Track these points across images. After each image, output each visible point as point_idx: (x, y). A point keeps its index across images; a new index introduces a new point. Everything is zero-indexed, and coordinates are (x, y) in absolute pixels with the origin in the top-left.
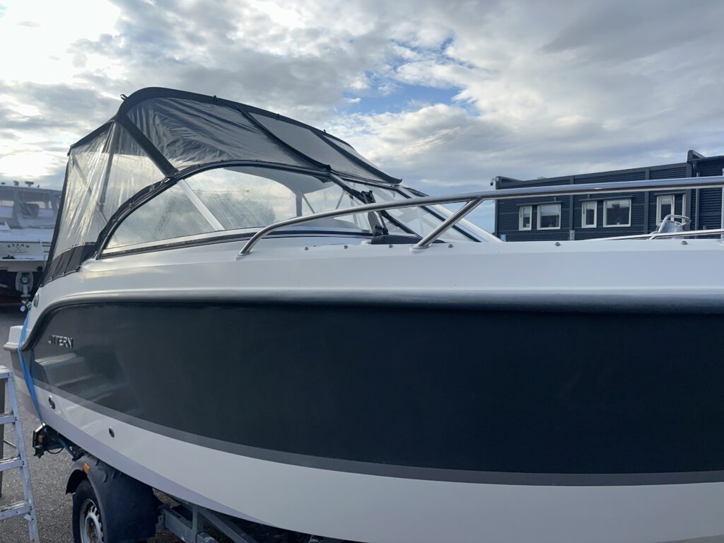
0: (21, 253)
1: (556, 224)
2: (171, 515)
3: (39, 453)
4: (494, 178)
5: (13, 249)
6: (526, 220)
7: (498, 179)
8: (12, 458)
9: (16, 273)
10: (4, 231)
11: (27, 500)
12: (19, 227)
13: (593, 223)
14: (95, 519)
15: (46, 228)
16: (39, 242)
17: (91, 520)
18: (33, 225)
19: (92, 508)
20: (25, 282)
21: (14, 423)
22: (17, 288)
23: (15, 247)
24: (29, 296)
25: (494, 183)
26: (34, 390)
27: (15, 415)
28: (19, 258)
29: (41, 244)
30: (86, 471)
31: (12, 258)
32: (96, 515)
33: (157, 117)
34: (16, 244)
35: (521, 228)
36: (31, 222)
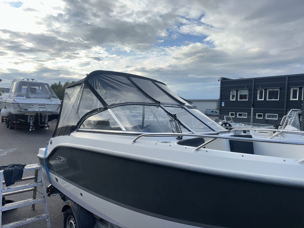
0: (30, 108)
1: (246, 99)
2: (100, 223)
3: (49, 195)
4: (220, 78)
5: (27, 106)
6: (233, 96)
7: (221, 79)
8: (42, 198)
9: (28, 115)
10: (24, 99)
11: (47, 213)
12: (29, 98)
13: (262, 99)
14: (73, 223)
15: (39, 98)
16: (37, 104)
17: (71, 223)
18: (35, 97)
19: (71, 218)
20: (31, 119)
21: (42, 185)
22: (28, 122)
23: (28, 106)
24: (33, 125)
25: (220, 80)
26: (49, 174)
27: (43, 182)
28: (29, 110)
29: (38, 105)
30: (70, 206)
31: (27, 110)
32: (73, 221)
33: (99, 83)
34: (28, 105)
35: (231, 100)
36: (34, 96)
